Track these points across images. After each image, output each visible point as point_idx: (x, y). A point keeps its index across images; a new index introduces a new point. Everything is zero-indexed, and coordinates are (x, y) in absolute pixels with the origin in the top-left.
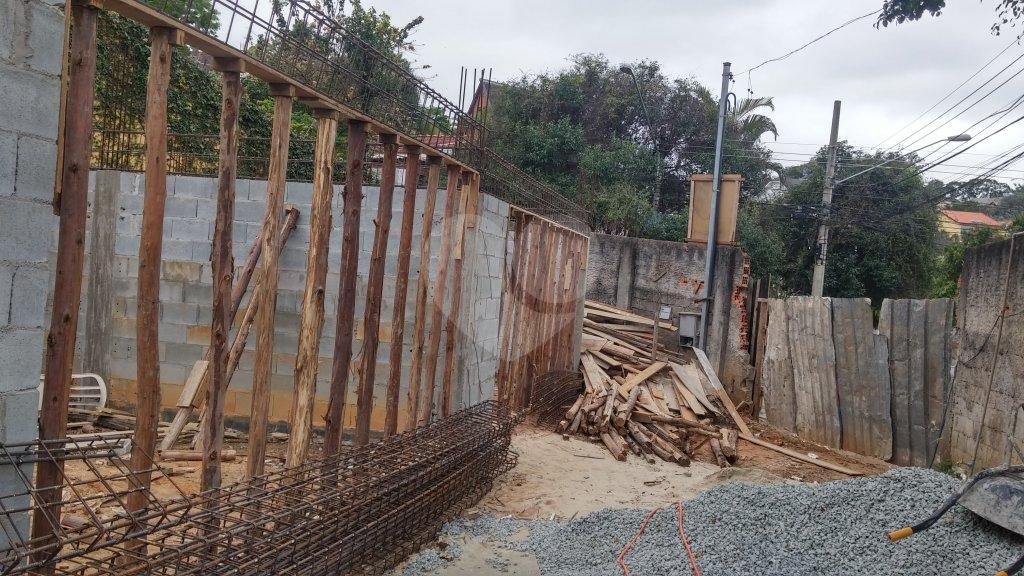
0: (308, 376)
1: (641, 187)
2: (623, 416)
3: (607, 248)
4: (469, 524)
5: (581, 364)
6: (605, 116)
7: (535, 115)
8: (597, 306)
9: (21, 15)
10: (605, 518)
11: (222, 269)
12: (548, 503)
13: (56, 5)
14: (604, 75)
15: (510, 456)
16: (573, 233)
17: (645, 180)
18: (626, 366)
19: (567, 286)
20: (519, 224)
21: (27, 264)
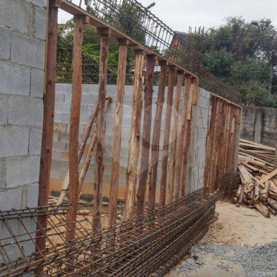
0: (133, 177)
1: (262, 82)
2: (264, 195)
3: (249, 113)
4: (203, 247)
5: (238, 169)
6: (244, 47)
7: (208, 48)
8: (245, 141)
9: (32, 13)
10: (274, 247)
11: (101, 127)
12: (239, 238)
13: (43, 7)
14: (242, 27)
15: (215, 215)
16: (235, 106)
17: (264, 78)
18: (261, 171)
19: (232, 131)
20: (213, 102)
21: (35, 127)
